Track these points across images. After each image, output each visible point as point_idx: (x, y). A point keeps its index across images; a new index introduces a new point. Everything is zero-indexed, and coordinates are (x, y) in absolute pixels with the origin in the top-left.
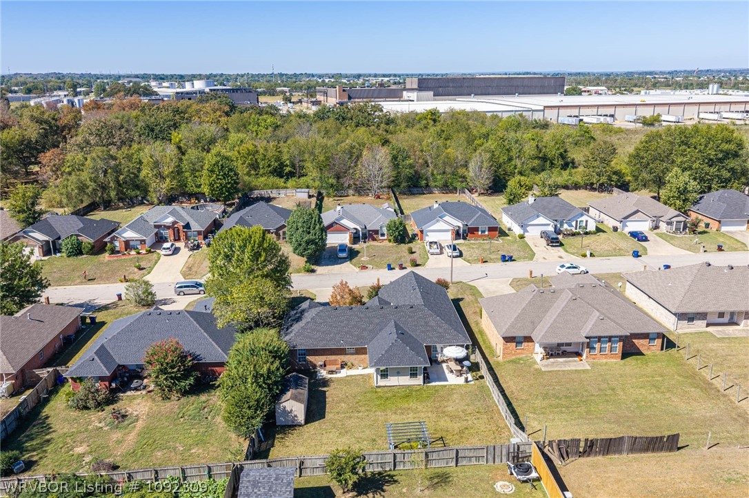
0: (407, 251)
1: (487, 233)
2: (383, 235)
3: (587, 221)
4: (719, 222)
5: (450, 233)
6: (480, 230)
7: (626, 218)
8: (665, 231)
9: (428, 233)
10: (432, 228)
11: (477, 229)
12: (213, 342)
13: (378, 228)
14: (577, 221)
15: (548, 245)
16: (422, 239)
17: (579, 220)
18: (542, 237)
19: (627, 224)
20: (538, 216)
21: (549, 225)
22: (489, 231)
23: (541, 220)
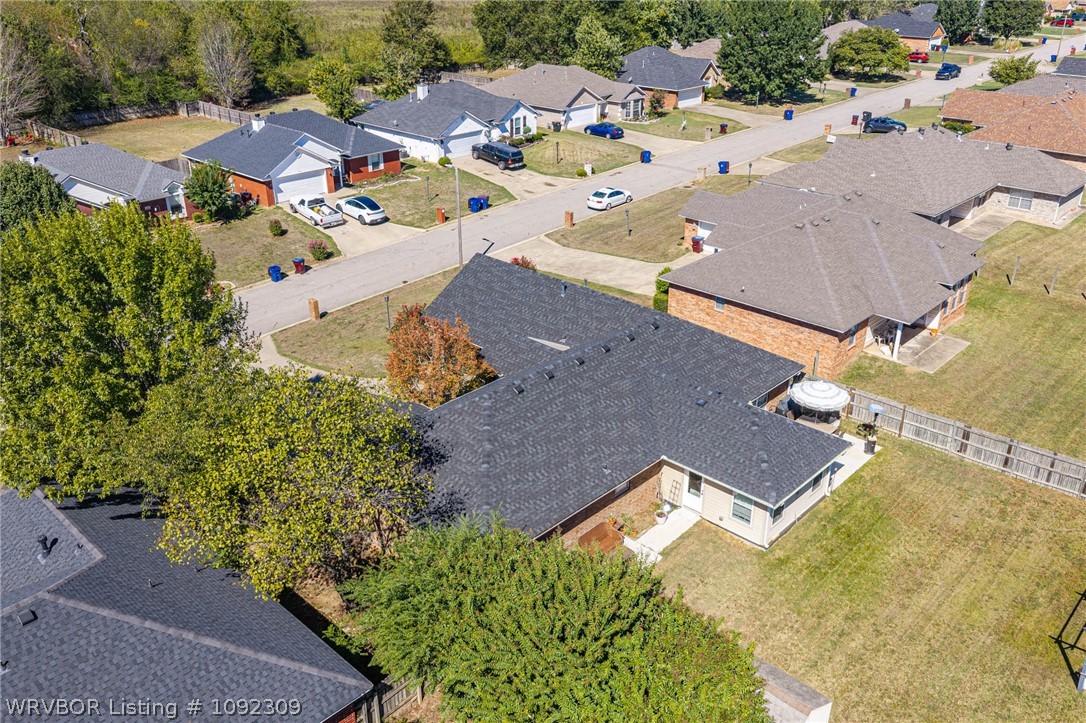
0: (269, 232)
1: (382, 166)
2: (177, 208)
3: (525, 118)
4: (676, 93)
5: (324, 177)
6: (370, 162)
7: (569, 105)
8: (620, 119)
9: (281, 186)
10: (291, 171)
11: (364, 162)
12: (263, 657)
13: (163, 193)
14: (512, 120)
15: (506, 168)
16: (271, 201)
17: (514, 117)
18: (478, 158)
19: (571, 115)
20: (463, 119)
21: (478, 133)
22: (385, 162)
23: (469, 125)
